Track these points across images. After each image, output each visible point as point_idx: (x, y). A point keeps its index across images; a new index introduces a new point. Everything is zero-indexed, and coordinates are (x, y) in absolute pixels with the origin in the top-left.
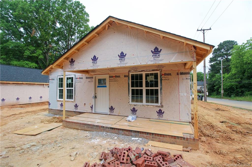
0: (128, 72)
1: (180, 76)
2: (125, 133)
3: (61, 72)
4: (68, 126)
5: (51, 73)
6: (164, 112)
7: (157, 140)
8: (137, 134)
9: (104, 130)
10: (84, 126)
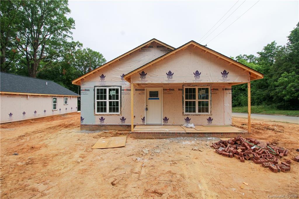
0: (182, 86)
1: (225, 91)
2: (199, 135)
3: (100, 82)
4: (139, 137)
5: (84, 83)
6: (213, 119)
7: (225, 137)
8: (210, 135)
9: (180, 135)
10: (158, 135)
